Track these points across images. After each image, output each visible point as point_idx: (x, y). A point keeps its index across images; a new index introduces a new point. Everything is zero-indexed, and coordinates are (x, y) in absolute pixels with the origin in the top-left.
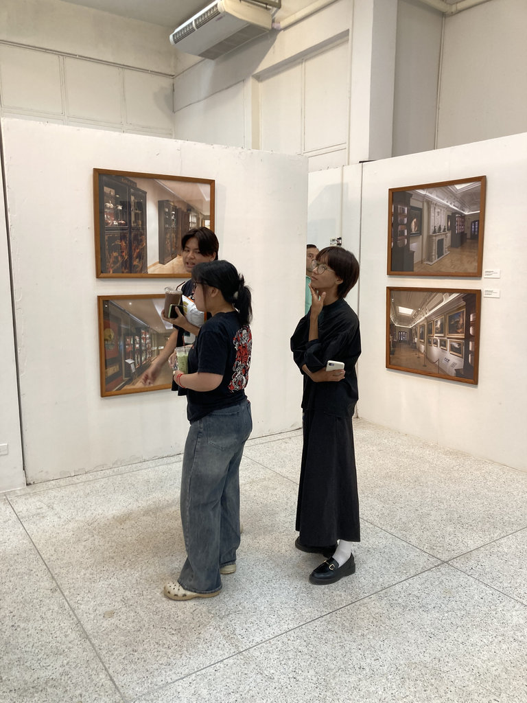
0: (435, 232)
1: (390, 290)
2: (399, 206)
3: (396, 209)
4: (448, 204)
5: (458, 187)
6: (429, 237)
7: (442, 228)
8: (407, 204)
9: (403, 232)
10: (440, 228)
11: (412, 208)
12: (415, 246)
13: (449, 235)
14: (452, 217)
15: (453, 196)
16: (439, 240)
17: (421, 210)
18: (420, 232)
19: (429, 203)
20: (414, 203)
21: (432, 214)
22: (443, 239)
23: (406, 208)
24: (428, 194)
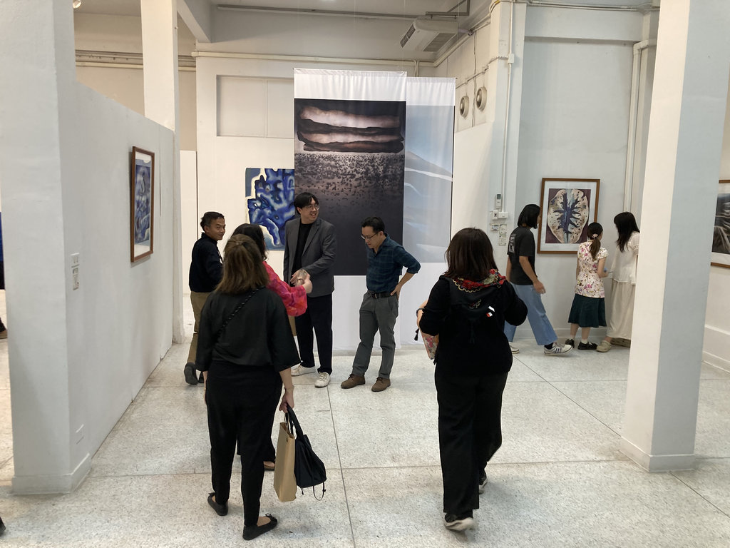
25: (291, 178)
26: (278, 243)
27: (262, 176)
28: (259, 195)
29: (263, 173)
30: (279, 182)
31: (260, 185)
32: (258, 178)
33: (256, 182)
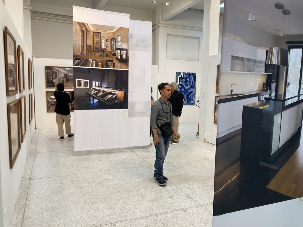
0: (61, 78)
1: (47, 92)
2: (49, 71)
3: (48, 71)
4: (65, 72)
5: (67, 68)
6: (59, 79)
7: (63, 77)
8: (52, 71)
9: (50, 77)
10: (62, 77)
11: (53, 72)
12: (54, 81)
13: (65, 79)
14: (66, 75)
15: (66, 70)
16: (62, 80)
17: (56, 72)
18: (56, 77)
19: (59, 71)
20: (53, 70)
21: (60, 74)
22: (63, 80)
23: (51, 72)
24: (58, 69)
25: (192, 76)
26: (186, 102)
27: (182, 75)
28: (180, 83)
29: (182, 74)
30: (187, 78)
31: (181, 79)
32: (180, 76)
33: (180, 78)
